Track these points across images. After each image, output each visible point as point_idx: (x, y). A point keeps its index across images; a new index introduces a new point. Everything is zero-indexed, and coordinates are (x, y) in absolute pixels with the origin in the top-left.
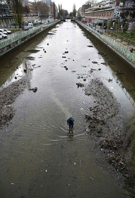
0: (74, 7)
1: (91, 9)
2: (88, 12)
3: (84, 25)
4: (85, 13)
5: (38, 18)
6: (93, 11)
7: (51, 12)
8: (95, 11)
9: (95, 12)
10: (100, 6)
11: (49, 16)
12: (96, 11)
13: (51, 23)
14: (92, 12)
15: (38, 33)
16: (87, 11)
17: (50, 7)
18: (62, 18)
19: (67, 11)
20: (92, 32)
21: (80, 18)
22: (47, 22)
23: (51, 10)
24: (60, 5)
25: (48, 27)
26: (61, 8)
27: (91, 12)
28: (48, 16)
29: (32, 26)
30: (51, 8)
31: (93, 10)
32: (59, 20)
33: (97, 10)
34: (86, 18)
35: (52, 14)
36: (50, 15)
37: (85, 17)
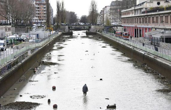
0: (93, 5)
1: (138, 9)
2: (131, 15)
3: (127, 42)
4: (122, 17)
5: (9, 29)
6: (144, 13)
7: (38, 17)
8: (148, 12)
9: (148, 14)
10: (159, 4)
11: (34, 25)
12: (153, 13)
13: (44, 39)
14: (142, 15)
15: (23, 61)
16: (128, 13)
17: (37, 6)
18: (64, 29)
19: (74, 13)
20: (155, 56)
21: (110, 28)
22: (34, 37)
23: (37, 12)
24: (61, 2)
25: (40, 49)
26: (63, 7)
27: (139, 15)
28: (31, 25)
29: (4, 46)
30: (38, 8)
31: (143, 11)
32: (60, 33)
33: (156, 11)
34: (124, 27)
35: (40, 20)
36: (35, 23)
37: (122, 25)
